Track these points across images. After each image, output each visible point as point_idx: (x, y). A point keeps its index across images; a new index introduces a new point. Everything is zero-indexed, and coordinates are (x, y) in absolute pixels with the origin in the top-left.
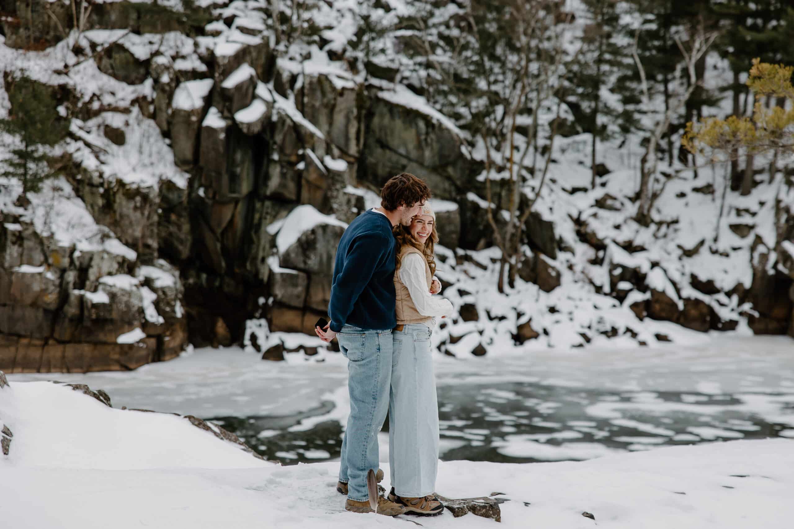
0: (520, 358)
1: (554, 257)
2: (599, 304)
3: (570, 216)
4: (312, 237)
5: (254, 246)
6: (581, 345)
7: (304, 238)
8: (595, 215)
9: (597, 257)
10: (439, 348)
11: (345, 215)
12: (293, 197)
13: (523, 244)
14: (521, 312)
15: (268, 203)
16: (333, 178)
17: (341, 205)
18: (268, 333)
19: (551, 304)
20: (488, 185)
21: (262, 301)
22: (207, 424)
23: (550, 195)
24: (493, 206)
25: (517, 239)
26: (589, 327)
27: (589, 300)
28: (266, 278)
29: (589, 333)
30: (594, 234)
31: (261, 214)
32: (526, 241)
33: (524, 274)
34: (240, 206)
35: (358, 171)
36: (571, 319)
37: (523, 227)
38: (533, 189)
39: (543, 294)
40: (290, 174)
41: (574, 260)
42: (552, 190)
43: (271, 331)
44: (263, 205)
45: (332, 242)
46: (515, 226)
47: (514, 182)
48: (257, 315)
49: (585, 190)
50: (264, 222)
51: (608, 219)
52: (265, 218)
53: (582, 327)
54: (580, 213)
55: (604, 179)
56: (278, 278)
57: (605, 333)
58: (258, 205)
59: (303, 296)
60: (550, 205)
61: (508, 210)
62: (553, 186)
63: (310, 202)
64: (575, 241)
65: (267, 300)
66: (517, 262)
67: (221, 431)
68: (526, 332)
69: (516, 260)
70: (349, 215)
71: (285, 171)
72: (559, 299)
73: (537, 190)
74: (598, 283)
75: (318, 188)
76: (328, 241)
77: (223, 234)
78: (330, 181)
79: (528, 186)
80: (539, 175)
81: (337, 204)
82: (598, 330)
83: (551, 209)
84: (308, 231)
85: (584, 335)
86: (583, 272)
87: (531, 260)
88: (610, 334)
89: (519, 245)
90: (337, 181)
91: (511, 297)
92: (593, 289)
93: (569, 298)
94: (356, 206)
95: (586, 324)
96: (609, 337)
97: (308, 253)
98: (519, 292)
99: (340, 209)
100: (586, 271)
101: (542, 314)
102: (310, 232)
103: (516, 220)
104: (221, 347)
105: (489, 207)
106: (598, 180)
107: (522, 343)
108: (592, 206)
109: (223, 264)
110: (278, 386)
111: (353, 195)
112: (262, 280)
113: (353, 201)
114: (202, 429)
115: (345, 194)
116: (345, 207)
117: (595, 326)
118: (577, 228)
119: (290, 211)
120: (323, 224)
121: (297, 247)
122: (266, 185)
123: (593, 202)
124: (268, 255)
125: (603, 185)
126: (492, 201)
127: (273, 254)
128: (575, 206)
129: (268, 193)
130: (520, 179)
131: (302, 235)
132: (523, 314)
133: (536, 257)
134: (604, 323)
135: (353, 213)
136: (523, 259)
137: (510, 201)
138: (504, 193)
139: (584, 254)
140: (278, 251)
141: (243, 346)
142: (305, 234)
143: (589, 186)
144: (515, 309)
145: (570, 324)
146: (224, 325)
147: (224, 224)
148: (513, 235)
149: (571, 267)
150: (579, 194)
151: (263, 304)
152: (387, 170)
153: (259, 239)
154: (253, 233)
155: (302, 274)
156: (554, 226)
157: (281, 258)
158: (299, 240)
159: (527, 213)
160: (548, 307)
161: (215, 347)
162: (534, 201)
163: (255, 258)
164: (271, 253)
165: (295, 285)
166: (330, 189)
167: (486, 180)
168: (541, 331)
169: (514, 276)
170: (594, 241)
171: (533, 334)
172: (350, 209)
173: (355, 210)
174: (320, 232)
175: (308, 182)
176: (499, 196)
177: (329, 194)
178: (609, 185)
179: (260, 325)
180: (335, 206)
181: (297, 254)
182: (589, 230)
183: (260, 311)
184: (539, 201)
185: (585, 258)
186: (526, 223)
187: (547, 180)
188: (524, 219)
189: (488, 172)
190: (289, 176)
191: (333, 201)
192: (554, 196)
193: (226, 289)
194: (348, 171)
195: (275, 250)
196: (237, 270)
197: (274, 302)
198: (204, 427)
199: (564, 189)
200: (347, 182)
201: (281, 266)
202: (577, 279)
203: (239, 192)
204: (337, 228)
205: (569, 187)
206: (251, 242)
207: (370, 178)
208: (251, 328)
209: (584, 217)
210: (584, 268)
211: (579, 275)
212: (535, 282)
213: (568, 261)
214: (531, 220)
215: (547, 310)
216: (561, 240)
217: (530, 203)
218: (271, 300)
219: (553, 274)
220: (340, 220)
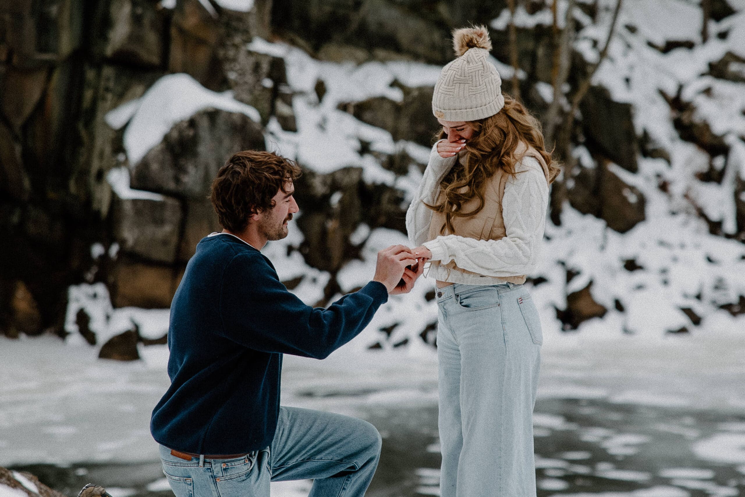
0: (572, 354)
1: (633, 169)
2: (715, 255)
3: (662, 93)
4: (191, 133)
5: (83, 150)
6: (683, 330)
7: (175, 134)
8: (708, 92)
9: (712, 168)
10: (424, 336)
11: (251, 92)
12: (155, 59)
13: (577, 144)
14: (572, 269)
15: (108, 71)
16: (227, 25)
17: (242, 74)
18: (110, 309)
19: (629, 253)
20: (513, 37)
21: (97, 250)
22: (13, 476)
23: (625, 55)
24: (521, 75)
25: (565, 136)
26: (699, 297)
27: (697, 246)
28: (104, 209)
29: (699, 308)
30: (706, 126)
31: (96, 90)
32: (582, 139)
33: (579, 199)
34: (56, 76)
35: (274, 12)
36: (665, 283)
37: (578, 114)
38: (595, 43)
39: (613, 237)
40: (148, 17)
41: (669, 174)
42: (629, 46)
43: (116, 304)
44: (99, 75)
45: (227, 142)
46: (561, 112)
47: (560, 32)
48: (90, 276)
49: (689, 45)
50: (101, 106)
51: (731, 98)
52: (104, 99)
53: (686, 296)
54: (680, 88)
55: (725, 24)
56: (128, 208)
57: (727, 307)
58: (90, 74)
59: (174, 240)
60: (625, 73)
61: (550, 82)
62: (632, 39)
63: (186, 70)
64: (672, 140)
65: (107, 248)
66: (566, 177)
67: (40, 489)
68: (582, 305)
69: (565, 175)
70: (257, 93)
71: (139, 11)
72: (643, 246)
73: (601, 46)
74: (714, 215)
75: (201, 42)
76: (220, 142)
77: (25, 127)
78: (222, 31)
79: (585, 38)
80: (605, 18)
81: (236, 71)
82: (714, 302)
83: (627, 80)
84: (182, 121)
85: (688, 312)
86: (686, 196)
87: (592, 173)
88: (736, 309)
89: (570, 147)
90: (236, 30)
91: (555, 243)
92: (704, 226)
93: (662, 243)
94: (270, 76)
95: (693, 290)
96: (734, 314)
97: (182, 162)
98: (570, 233)
99: (241, 82)
100: (692, 195)
101: (613, 273)
102: (185, 125)
103: (563, 101)
104: (23, 337)
105: (515, 76)
106: (714, 28)
107: (575, 326)
108: (703, 75)
109: (27, 183)
110: (128, 408)
111: (266, 55)
112: (98, 213)
113: (265, 67)
114: (6, 486)
115: (250, 53)
116: (250, 78)
117: (709, 293)
118: (675, 115)
119: (149, 85)
120: (210, 110)
121: (163, 151)
122: (105, 38)
123: (704, 68)
124: (109, 168)
125: (723, 36)
126: (520, 65)
127: (118, 165)
128: (671, 75)
129: (109, 51)
130: (571, 25)
131: (172, 129)
132: (578, 273)
133: (601, 169)
134: (725, 289)
135: (265, 88)
136: (577, 172)
137: (552, 65)
138: (541, 52)
139: (689, 162)
140: (127, 159)
141: (63, 334)
142: (177, 126)
143: (696, 37)
144: (563, 264)
145: (662, 290)
146: (29, 296)
147: (28, 109)
148: (558, 128)
149: (664, 187)
150: (679, 54)
151: (101, 257)
152: (327, 9)
153: (92, 137)
154: (81, 126)
155: (171, 202)
156: (633, 111)
157: (134, 172)
158: (166, 139)
159: (583, 90)
160: (623, 261)
161: (12, 335)
162: (596, 66)
163: (84, 172)
164: (114, 163)
165: (159, 222)
166: (222, 44)
167: (509, 27)
168: (609, 304)
169: (560, 203)
170: (707, 139)
171: (596, 309)
172: (258, 81)
173: (268, 83)
174: (204, 123)
175: (182, 31)
176: (533, 57)
177: (221, 53)
178: (733, 37)
179: (95, 296)
180: (232, 76)
181: (162, 164)
182: (697, 118)
183: (94, 270)
184: (606, 65)
185: (690, 170)
186: (583, 106)
187: (620, 27)
188: (578, 98)
189: (513, 13)
190: (146, 22)
191: (227, 66)
192: (632, 57)
193: (32, 229)
194: (255, 10)
195: (121, 157)
196: (52, 195)
197: (119, 253)
198: (8, 482)
199: (651, 45)
200: (253, 32)
201: (133, 186)
202: (675, 208)
203: (55, 51)
204: (235, 117)
205: (660, 40)
206: (78, 142)
207: (296, 23)
208: (77, 300)
209: (687, 95)
210: (689, 189)
211: (679, 202)
212: (599, 215)
213: (658, 176)
214: (592, 101)
215: (622, 264)
216: (646, 137)
217: (589, 69)
218: (114, 249)
219: (633, 199)
220: (241, 101)
